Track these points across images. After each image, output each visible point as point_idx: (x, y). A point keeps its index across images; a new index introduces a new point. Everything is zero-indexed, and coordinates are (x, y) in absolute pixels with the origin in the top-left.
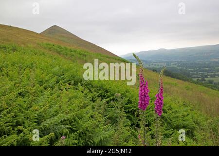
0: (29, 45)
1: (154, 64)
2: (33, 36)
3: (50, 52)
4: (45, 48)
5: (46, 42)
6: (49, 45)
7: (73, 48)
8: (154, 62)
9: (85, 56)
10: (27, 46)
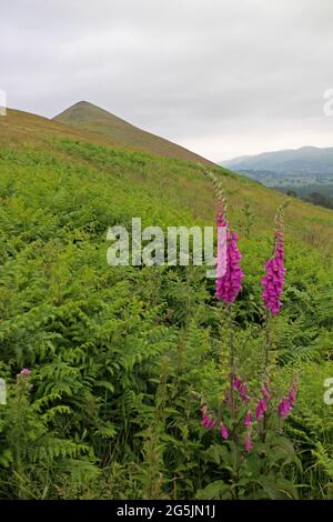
0: (25, 144)
1: (290, 178)
2: (37, 125)
3: (70, 158)
4: (59, 150)
5: (62, 136)
6: (68, 142)
7: (117, 149)
8: (290, 176)
9: (143, 164)
10: (22, 145)
